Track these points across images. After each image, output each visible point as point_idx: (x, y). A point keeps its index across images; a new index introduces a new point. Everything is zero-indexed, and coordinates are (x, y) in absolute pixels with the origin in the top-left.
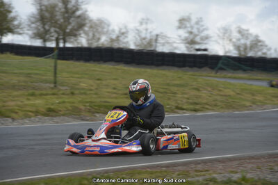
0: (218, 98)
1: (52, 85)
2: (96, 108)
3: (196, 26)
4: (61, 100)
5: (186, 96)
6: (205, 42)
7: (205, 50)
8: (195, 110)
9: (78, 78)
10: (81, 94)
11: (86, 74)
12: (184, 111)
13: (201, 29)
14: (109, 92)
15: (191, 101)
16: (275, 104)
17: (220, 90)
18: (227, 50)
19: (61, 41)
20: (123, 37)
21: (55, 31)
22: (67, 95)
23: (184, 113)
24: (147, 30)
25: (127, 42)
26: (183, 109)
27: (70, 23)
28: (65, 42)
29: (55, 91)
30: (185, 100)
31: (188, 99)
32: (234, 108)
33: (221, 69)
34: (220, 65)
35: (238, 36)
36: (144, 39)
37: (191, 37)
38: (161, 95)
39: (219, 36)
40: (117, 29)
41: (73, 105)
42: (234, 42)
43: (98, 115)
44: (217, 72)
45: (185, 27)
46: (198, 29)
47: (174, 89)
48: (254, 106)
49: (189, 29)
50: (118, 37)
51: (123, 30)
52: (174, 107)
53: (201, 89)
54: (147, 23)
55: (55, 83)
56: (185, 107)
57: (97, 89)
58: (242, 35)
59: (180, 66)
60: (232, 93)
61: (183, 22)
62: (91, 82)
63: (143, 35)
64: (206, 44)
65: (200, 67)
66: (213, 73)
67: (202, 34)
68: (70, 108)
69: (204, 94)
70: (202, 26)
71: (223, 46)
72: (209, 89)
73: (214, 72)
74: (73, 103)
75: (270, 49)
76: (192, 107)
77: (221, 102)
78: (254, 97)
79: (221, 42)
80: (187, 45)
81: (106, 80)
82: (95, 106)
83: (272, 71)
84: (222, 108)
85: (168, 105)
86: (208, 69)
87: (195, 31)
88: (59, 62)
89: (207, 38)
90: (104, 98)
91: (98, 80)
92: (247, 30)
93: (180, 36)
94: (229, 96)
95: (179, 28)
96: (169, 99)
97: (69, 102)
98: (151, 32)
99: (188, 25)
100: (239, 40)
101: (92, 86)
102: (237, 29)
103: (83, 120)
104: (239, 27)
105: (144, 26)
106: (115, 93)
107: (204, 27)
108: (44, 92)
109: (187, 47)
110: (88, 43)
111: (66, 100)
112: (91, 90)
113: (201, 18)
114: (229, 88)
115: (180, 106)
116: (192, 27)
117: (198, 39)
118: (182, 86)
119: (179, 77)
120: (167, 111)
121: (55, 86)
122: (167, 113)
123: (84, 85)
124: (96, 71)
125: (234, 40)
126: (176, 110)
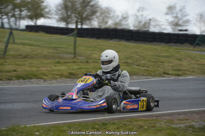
1: (73, 56)
3: (180, 13)
4: (79, 67)
5: (171, 64)
6: (186, 24)
7: (186, 30)
8: (178, 75)
9: (91, 50)
10: (94, 62)
11: (98, 48)
12: (170, 76)
13: (184, 14)
15: (175, 68)
17: (197, 61)
18: (202, 30)
19: (79, 23)
21: (75, 17)
22: (84, 63)
23: (170, 77)
24: (142, 16)
25: (128, 24)
26: (169, 74)
27: (85, 11)
28: (82, 25)
29: (75, 60)
31: (173, 66)
33: (198, 45)
34: (197, 42)
36: (140, 22)
37: (176, 20)
38: (153, 64)
39: (196, 20)
40: (120, 15)
44: (194, 47)
45: (172, 13)
46: (182, 15)
47: (162, 59)
49: (175, 15)
50: (121, 21)
51: (125, 16)
52: (162, 73)
53: (183, 59)
54: (143, 11)
55: (75, 54)
56: (170, 72)
59: (167, 43)
61: (171, 8)
63: (140, 18)
64: (187, 26)
65: (182, 43)
66: (191, 48)
69: (185, 63)
70: (185, 12)
72: (189, 59)
74: (88, 69)
76: (176, 72)
77: (198, 69)
79: (198, 24)
80: (173, 27)
84: (199, 73)
85: (158, 71)
86: (188, 45)
87: (179, 16)
88: (78, 39)
89: (188, 21)
93: (167, 20)
94: (204, 64)
95: (167, 14)
96: (159, 67)
97: (85, 68)
98: (145, 17)
99: (174, 12)
105: (140, 13)
107: (185, 14)
108: (67, 61)
109: (173, 28)
110: (99, 25)
111: (83, 67)
113: (184, 6)
115: (167, 72)
116: (177, 13)
117: (180, 22)
118: (168, 57)
119: (166, 51)
120: (157, 76)
121: (75, 57)
122: (157, 77)
123: (96, 56)
124: (104, 45)
126: (164, 75)
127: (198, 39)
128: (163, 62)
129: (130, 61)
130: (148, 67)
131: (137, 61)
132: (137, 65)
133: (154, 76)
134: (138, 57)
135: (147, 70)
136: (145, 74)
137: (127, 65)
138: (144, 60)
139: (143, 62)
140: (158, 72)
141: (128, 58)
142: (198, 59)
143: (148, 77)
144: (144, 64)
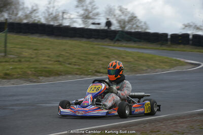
1: (3, 54)
2: (39, 72)
5: (100, 62)
7: (99, 24)
9: (20, 48)
10: (27, 61)
12: (101, 74)
14: (45, 60)
15: (104, 66)
16: (163, 68)
17: (123, 58)
20: (35, 12)
22: (16, 62)
23: (101, 76)
26: (99, 72)
29: (6, 59)
30: (101, 66)
31: (103, 64)
32: (135, 71)
33: (118, 40)
34: (117, 37)
35: (120, 13)
38: (83, 62)
40: (30, 7)
42: (116, 18)
43: (41, 78)
44: (115, 43)
45: (83, 6)
46: (92, 8)
47: (92, 57)
48: (149, 70)
49: (85, 8)
50: (31, 13)
51: (35, 8)
52: (94, 71)
53: (110, 57)
55: (5, 52)
56: (102, 71)
57: (36, 57)
58: (123, 13)
59: (87, 38)
60: (132, 60)
62: (30, 51)
65: (103, 39)
67: (95, 11)
68: (21, 73)
70: (94, 5)
72: (116, 57)
73: (113, 42)
74: (23, 69)
75: (141, 22)
78: (147, 63)
80: (83, 19)
81: (41, 50)
82: (38, 70)
83: (154, 42)
85: (90, 69)
86: (109, 40)
87: (90, 9)
90: (43, 64)
91: (35, 50)
92: (126, 9)
93: (78, 13)
94: (130, 62)
95: (77, 6)
96: (89, 65)
97: (19, 68)
99: (85, 5)
100: (120, 16)
101: (32, 55)
102: (119, 8)
103: (31, 82)
104: (120, 7)
106: (50, 61)
107: (95, 7)
111: (18, 66)
112: (32, 58)
114: (128, 56)
115: (98, 70)
116: (87, 6)
121: (5, 55)
122: (90, 76)
123: (27, 54)
124: (30, 42)
125: (117, 16)
126: (96, 74)
127: (118, 35)
128: (92, 60)
129: (61, 59)
130: (79, 65)
131: (68, 59)
132: (70, 64)
133: (87, 75)
134: (67, 55)
135: (80, 69)
136: (78, 73)
137: (60, 64)
138: (74, 58)
139: (74, 60)
140: (90, 71)
141: (57, 56)
142: (124, 57)
143: (82, 76)
144: (75, 62)
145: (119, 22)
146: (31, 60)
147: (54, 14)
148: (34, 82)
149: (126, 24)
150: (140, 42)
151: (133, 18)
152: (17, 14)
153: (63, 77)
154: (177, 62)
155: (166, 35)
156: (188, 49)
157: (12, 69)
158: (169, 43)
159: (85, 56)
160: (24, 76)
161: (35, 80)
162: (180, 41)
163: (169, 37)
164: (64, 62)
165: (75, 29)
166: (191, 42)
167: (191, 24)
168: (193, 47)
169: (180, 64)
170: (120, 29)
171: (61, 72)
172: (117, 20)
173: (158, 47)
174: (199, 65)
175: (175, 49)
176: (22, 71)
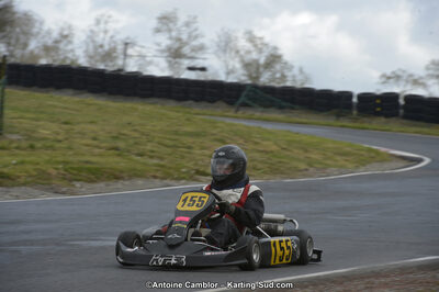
0: (256, 155)
2: (75, 172)
4: (19, 159)
5: (207, 152)
7: (203, 69)
9: (32, 119)
10: (47, 148)
11: (42, 112)
12: (208, 178)
13: (194, 34)
14: (87, 145)
16: (342, 167)
17: (256, 143)
20: (65, 42)
22: (24, 149)
25: (72, 51)
26: (206, 174)
32: (282, 172)
33: (245, 105)
34: (242, 99)
35: (248, 46)
36: (101, 46)
37: (177, 45)
38: (169, 150)
41: (38, 167)
42: (241, 56)
43: (78, 185)
44: (237, 111)
45: (170, 31)
46: (190, 37)
47: (188, 140)
48: (311, 169)
49: (174, 34)
50: (56, 42)
52: (193, 172)
54: (106, 22)
55: (1, 127)
57: (66, 139)
58: (255, 46)
59: (179, 99)
60: (274, 148)
61: (166, 20)
62: (55, 127)
63: (100, 38)
65: (211, 101)
66: (232, 112)
67: (195, 43)
68: (35, 173)
70: (196, 29)
71: (225, 61)
72: (241, 141)
73: (233, 110)
74: (38, 164)
77: (262, 162)
78: (308, 155)
79: (222, 55)
80: (170, 59)
81: (78, 123)
82: (72, 168)
83: (321, 111)
85: (184, 167)
86: (224, 105)
87: (184, 37)
89: (202, 48)
90: (83, 155)
91: (66, 123)
92: (261, 38)
93: (158, 44)
94: (272, 152)
95: (158, 31)
96: (183, 157)
97: (31, 163)
100: (249, 52)
101: (58, 134)
102: (247, 36)
104: (249, 33)
105: (102, 26)
106: (97, 147)
109: (169, 62)
111: (27, 159)
112: (59, 141)
113: (195, 17)
114: (268, 140)
115: (202, 169)
116: (179, 30)
118: (197, 135)
119: (188, 120)
120: (184, 178)
121: (1, 134)
122: (183, 181)
123: (47, 132)
124: (55, 107)
125: (242, 53)
126: (198, 177)
127: (244, 93)
128: (189, 148)
129: (121, 144)
130: (161, 159)
131: (136, 143)
132: (141, 155)
133: (179, 179)
134: (136, 135)
135: (162, 166)
136: (159, 174)
137: (119, 155)
138: (150, 142)
139: (149, 147)
140: (184, 170)
141: (116, 138)
142: (258, 141)
143: (165, 181)
144: (153, 152)
145: (247, 65)
146: (58, 145)
147: (107, 48)
148: (64, 193)
149: (261, 69)
150: (293, 108)
151: (274, 58)
152: (25, 45)
153: (127, 183)
154: (373, 154)
155: (348, 95)
156: (395, 125)
157: (15, 164)
158: (355, 112)
159: (173, 137)
160: (42, 180)
161: (64, 189)
162: (378, 109)
163: (355, 100)
164: (128, 151)
165: (152, 80)
166: (401, 111)
167: (399, 73)
168: (405, 121)
169: (377, 157)
170: (249, 82)
171: (122, 172)
172: (242, 61)
173: (332, 121)
174: (420, 161)
175: (366, 125)
176: (35, 170)
